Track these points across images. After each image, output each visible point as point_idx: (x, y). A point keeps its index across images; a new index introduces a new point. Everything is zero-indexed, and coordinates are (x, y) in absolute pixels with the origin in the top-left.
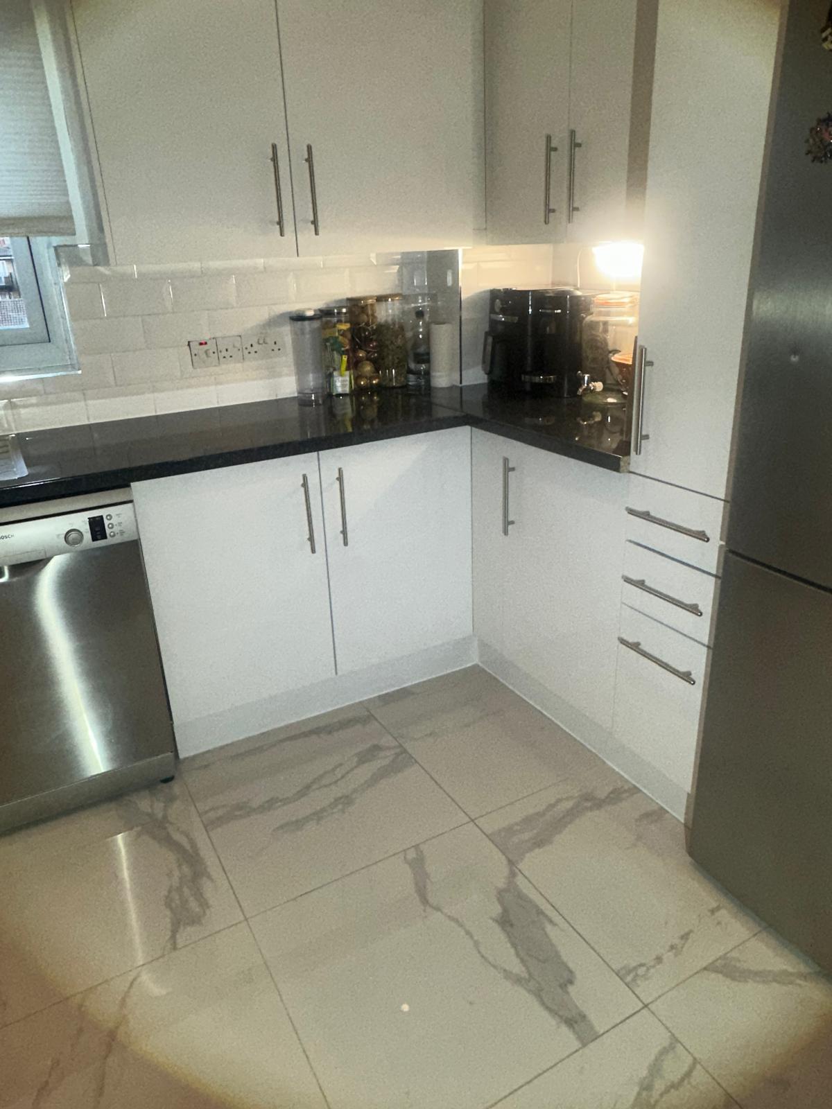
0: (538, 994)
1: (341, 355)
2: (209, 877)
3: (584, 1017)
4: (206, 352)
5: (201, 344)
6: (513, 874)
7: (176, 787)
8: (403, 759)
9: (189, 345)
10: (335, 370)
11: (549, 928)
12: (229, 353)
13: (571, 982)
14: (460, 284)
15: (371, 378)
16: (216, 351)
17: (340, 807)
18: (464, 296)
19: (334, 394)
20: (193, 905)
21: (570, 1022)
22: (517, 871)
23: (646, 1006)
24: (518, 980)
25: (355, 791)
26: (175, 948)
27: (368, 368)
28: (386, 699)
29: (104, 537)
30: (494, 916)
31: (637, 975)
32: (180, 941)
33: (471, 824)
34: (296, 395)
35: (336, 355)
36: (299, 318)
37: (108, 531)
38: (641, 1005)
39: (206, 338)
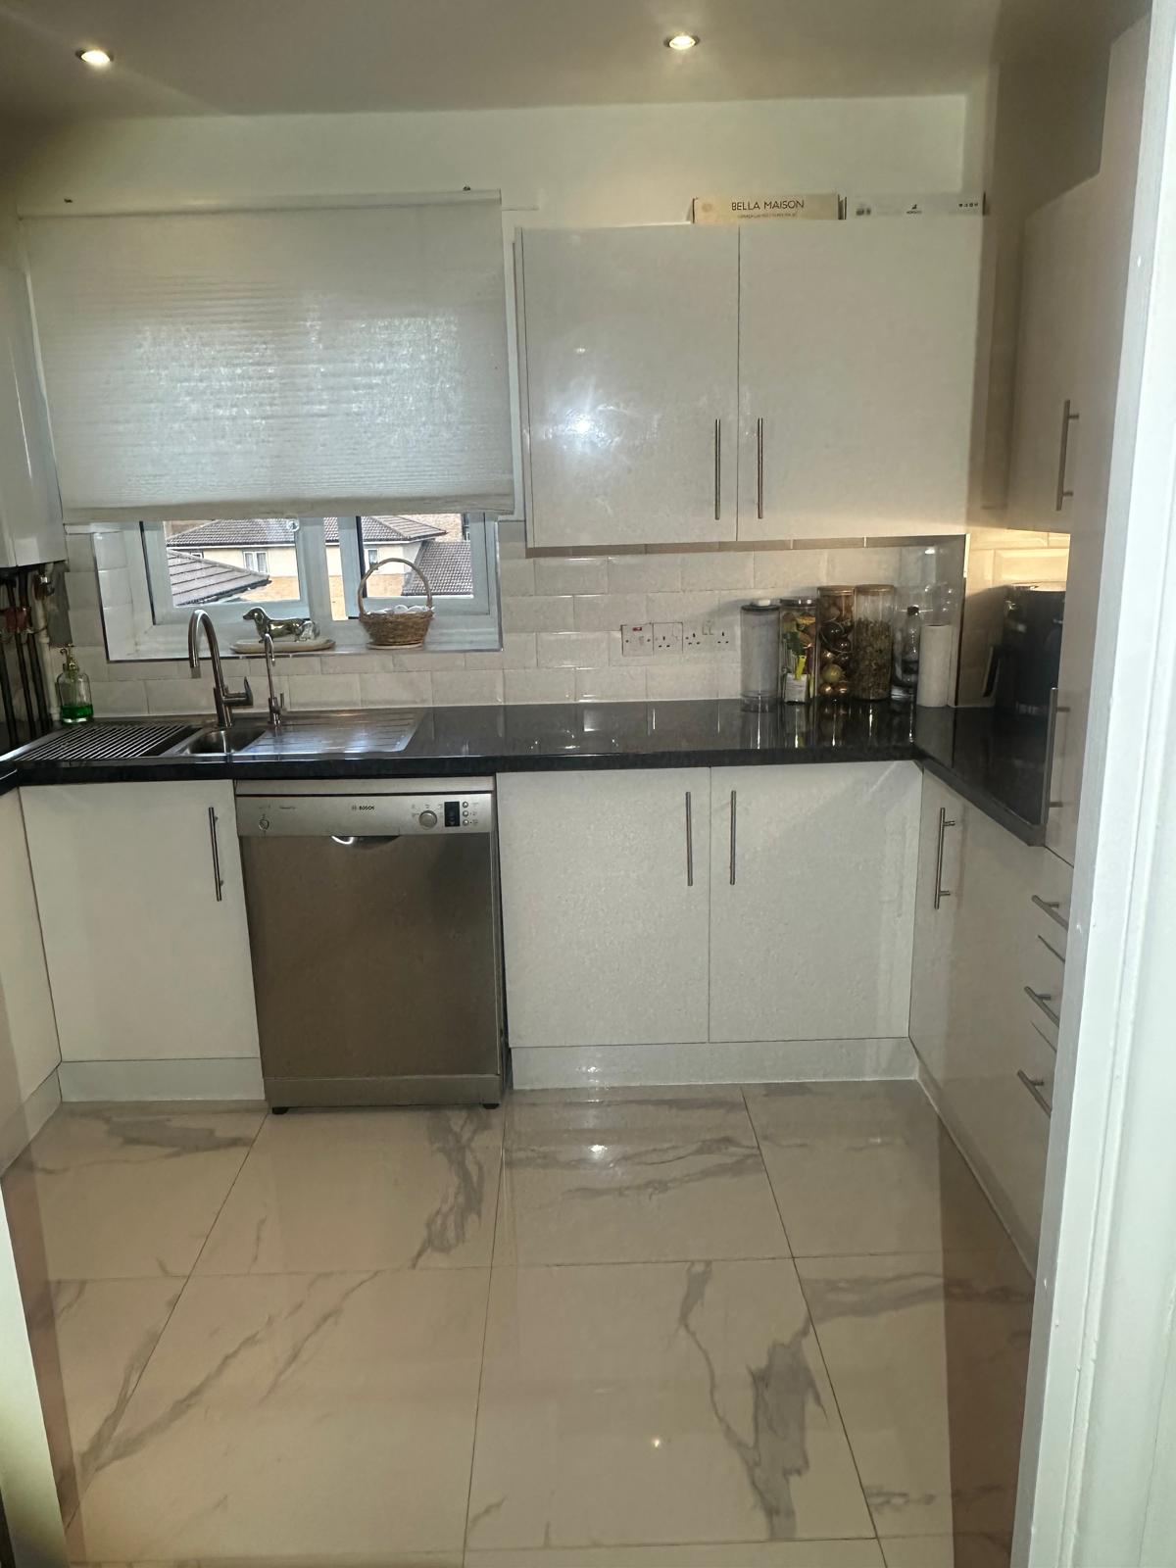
0: (751, 1467)
1: (798, 655)
2: (479, 1214)
3: (791, 1514)
4: (641, 638)
5: (635, 629)
6: (804, 1333)
7: (496, 1117)
8: (750, 1163)
9: (621, 629)
10: (789, 672)
11: (811, 1407)
12: (667, 642)
13: (799, 1472)
14: (965, 575)
15: (839, 685)
16: (651, 639)
17: (650, 1190)
18: (968, 592)
19: (786, 700)
20: (451, 1234)
21: (771, 1512)
22: (812, 1330)
23: (877, 1537)
24: (739, 1445)
25: (674, 1180)
26: (414, 1266)
27: (834, 674)
28: (773, 1091)
29: (457, 824)
30: (753, 1368)
31: (888, 1502)
32: (421, 1262)
33: (791, 1260)
34: (739, 697)
35: (792, 655)
36: (752, 608)
37: (462, 818)
38: (873, 1535)
39: (642, 620)
